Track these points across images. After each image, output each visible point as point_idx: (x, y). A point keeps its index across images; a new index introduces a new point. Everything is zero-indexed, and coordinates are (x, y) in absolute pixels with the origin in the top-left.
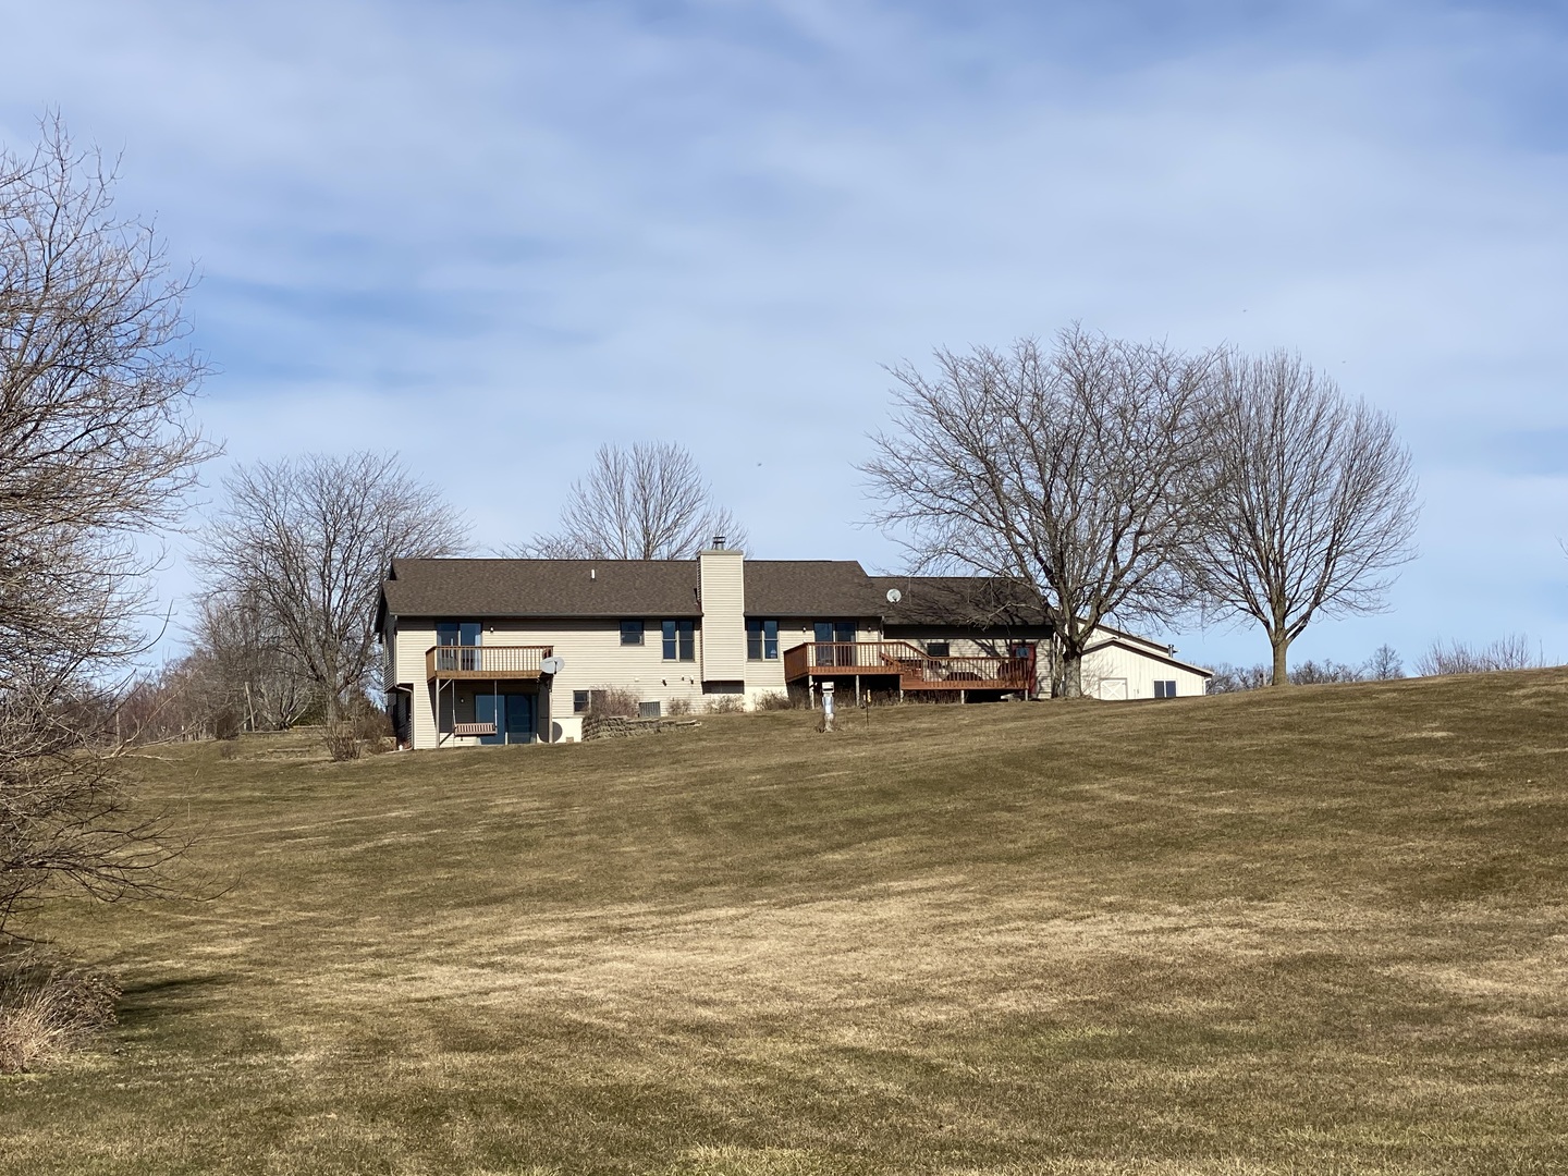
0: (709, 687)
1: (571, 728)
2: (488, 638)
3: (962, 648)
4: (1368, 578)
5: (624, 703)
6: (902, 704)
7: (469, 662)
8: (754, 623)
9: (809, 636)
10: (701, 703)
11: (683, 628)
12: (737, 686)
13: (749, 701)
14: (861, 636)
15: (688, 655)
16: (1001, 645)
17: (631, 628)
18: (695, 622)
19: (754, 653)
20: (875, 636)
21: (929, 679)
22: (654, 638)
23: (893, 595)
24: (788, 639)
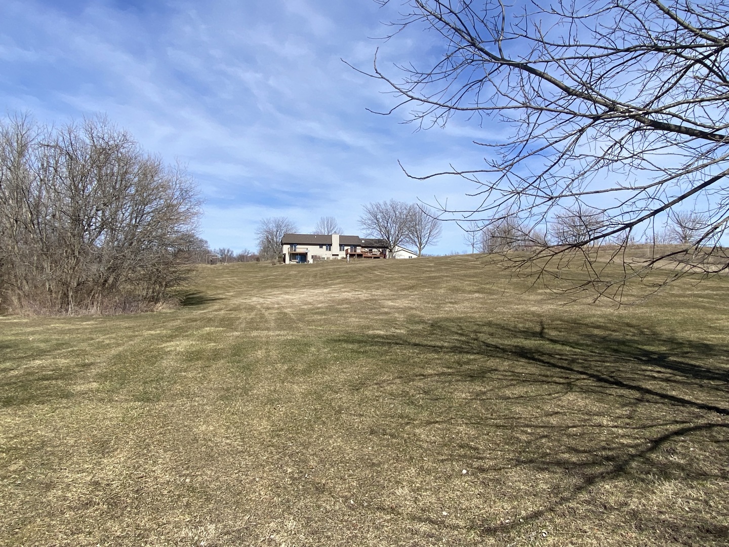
0: (333, 255)
1: (311, 261)
2: (298, 246)
3: (374, 250)
4: (435, 240)
5: (319, 258)
6: (363, 258)
7: (295, 250)
8: (341, 245)
9: (350, 247)
10: (332, 258)
11: (329, 246)
12: (338, 255)
13: (339, 258)
14: (358, 248)
15: (330, 250)
16: (381, 250)
17: (321, 246)
18: (331, 245)
19: (340, 250)
20: (360, 248)
21: (369, 255)
22: (324, 247)
23: (363, 241)
24: (346, 248)
